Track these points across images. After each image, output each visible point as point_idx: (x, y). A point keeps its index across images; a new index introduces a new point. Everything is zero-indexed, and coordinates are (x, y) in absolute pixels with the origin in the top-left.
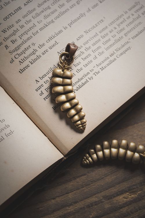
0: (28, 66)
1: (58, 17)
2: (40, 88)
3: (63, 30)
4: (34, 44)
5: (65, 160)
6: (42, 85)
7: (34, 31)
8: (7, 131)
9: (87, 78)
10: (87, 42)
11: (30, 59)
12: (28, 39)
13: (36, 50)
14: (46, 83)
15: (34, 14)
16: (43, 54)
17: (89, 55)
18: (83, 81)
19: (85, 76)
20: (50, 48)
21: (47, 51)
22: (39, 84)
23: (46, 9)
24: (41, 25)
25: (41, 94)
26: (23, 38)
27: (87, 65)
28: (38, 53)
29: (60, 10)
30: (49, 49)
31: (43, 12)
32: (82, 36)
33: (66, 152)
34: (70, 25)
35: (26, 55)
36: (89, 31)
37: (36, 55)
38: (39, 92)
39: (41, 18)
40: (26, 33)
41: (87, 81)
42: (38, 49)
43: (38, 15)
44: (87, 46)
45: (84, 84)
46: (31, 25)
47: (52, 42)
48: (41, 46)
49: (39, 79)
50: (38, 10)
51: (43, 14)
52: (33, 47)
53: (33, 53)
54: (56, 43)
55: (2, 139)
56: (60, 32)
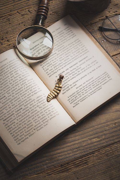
0: (66, 92)
1: (77, 76)
2: (69, 100)
3: (79, 80)
4: (68, 84)
5: (76, 125)
6: (70, 99)
7: (68, 80)
8: (57, 114)
9: (85, 97)
10: (87, 85)
11: (66, 90)
12: (66, 82)
13: (68, 87)
15: (69, 74)
16: (71, 88)
17: (87, 89)
18: (84, 98)
20: (74, 86)
22: (69, 98)
23: (73, 72)
24: (71, 78)
25: (69, 102)
26: (65, 82)
27: (86, 93)
29: (78, 73)
30: (73, 87)
31: (72, 73)
32: (85, 83)
33: (77, 122)
34: (81, 79)
35: (65, 88)
36: (88, 81)
39: (71, 75)
40: (66, 80)
41: (85, 99)
42: (69, 86)
43: (70, 74)
44: (87, 86)
45: (84, 99)
46: (67, 78)
48: (70, 85)
49: (69, 97)
50: (70, 73)
51: (72, 74)
52: (68, 85)
53: (68, 88)
54: (76, 85)
55: (55, 116)
56: (78, 81)
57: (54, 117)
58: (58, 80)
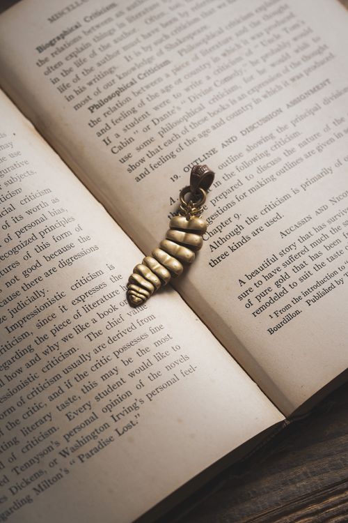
0: (226, 254)
1: (283, 171)
2: (246, 293)
3: (292, 194)
4: (237, 216)
5: (288, 426)
6: (250, 290)
7: (238, 192)
8: (184, 366)
9: (332, 280)
10: (334, 219)
11: (229, 243)
12: (228, 206)
13: (240, 227)
14: (258, 285)
15: (239, 163)
16: (255, 234)
17: (338, 241)
18: (326, 285)
19: (329, 277)
20: (268, 225)
21: (261, 229)
22: (245, 287)
23: (261, 156)
24: (252, 183)
25: (248, 306)
26: (218, 204)
27: (333, 259)
28: (244, 233)
29: (285, 160)
30: (265, 227)
31: (255, 160)
32: (325, 207)
33: (291, 411)
34: (304, 186)
35: (222, 235)
36: (339, 199)
37: (241, 235)
38: (245, 301)
39: (252, 170)
40: (224, 195)
41: (332, 287)
42: (245, 225)
43: (246, 165)
44: (334, 225)
45: (326, 291)
46: (233, 181)
47: (271, 214)
48: (250, 220)
49: (245, 279)
50: (247, 157)
51: (255, 165)
52: (235, 222)
53: (236, 232)
54: (279, 216)
55: (176, 379)
56: (286, 197)
57: (168, 384)
58: (186, 196)
